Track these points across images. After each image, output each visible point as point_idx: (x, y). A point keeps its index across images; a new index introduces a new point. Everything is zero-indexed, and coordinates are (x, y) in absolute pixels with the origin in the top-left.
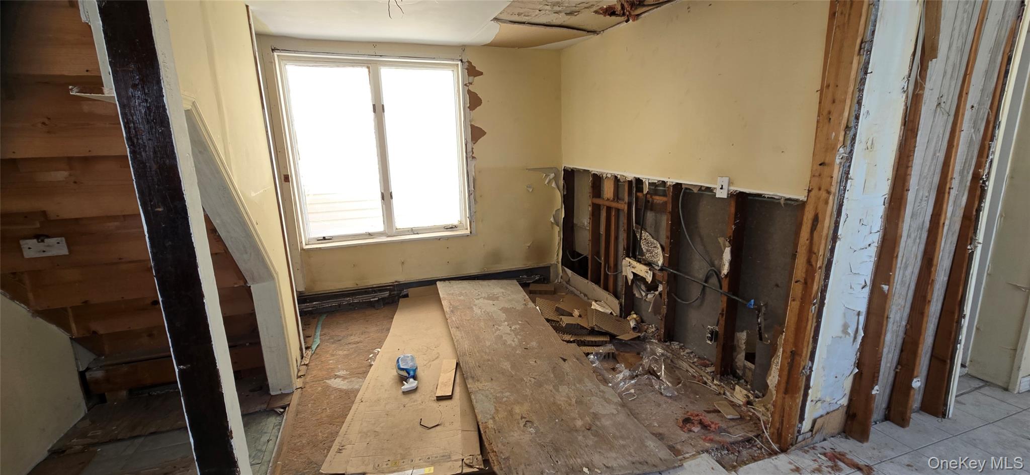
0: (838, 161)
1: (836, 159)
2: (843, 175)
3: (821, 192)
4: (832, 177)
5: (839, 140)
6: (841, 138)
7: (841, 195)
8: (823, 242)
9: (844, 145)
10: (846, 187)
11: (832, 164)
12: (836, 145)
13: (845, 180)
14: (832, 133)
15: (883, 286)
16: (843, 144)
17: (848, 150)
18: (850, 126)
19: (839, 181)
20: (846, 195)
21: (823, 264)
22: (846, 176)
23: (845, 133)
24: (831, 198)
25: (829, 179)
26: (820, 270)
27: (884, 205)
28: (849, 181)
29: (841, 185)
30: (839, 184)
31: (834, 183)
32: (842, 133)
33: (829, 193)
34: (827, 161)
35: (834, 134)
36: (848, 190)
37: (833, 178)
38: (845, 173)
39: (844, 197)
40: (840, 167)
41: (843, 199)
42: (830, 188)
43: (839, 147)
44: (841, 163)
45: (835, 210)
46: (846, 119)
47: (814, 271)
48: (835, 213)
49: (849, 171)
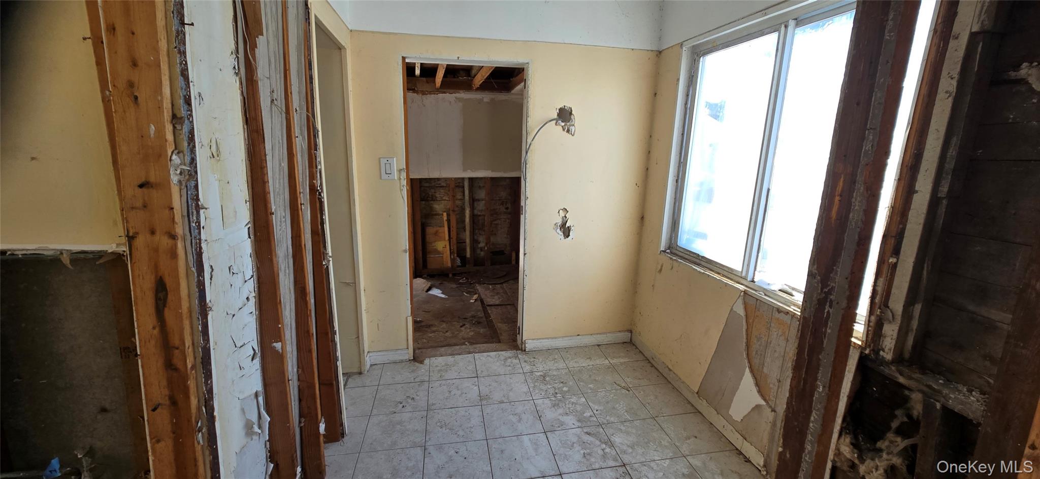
0: (175, 179)
1: (170, 175)
2: (190, 203)
3: (157, 237)
4: (173, 208)
5: (166, 141)
6: (170, 137)
7: (195, 237)
8: (186, 323)
9: (178, 150)
10: (199, 223)
11: (164, 185)
12: (163, 148)
13: (195, 213)
14: (149, 127)
15: (275, 344)
16: (176, 148)
17: (188, 159)
18: (178, 116)
19: (185, 214)
20: (203, 237)
21: (195, 358)
22: (194, 205)
23: (174, 127)
24: (180, 245)
25: (167, 211)
26: (193, 372)
27: (250, 238)
28: (202, 211)
29: (191, 220)
30: (186, 219)
31: (178, 218)
32: (169, 128)
33: (173, 237)
34: (152, 179)
35: (153, 127)
36: (203, 228)
37: (174, 210)
38: (193, 199)
39: (200, 240)
40: (180, 190)
41: (200, 243)
42: (174, 228)
43: (169, 153)
44: (180, 182)
45: (191, 264)
46: (169, 101)
47: (184, 378)
48: (194, 269)
49: (197, 195)
